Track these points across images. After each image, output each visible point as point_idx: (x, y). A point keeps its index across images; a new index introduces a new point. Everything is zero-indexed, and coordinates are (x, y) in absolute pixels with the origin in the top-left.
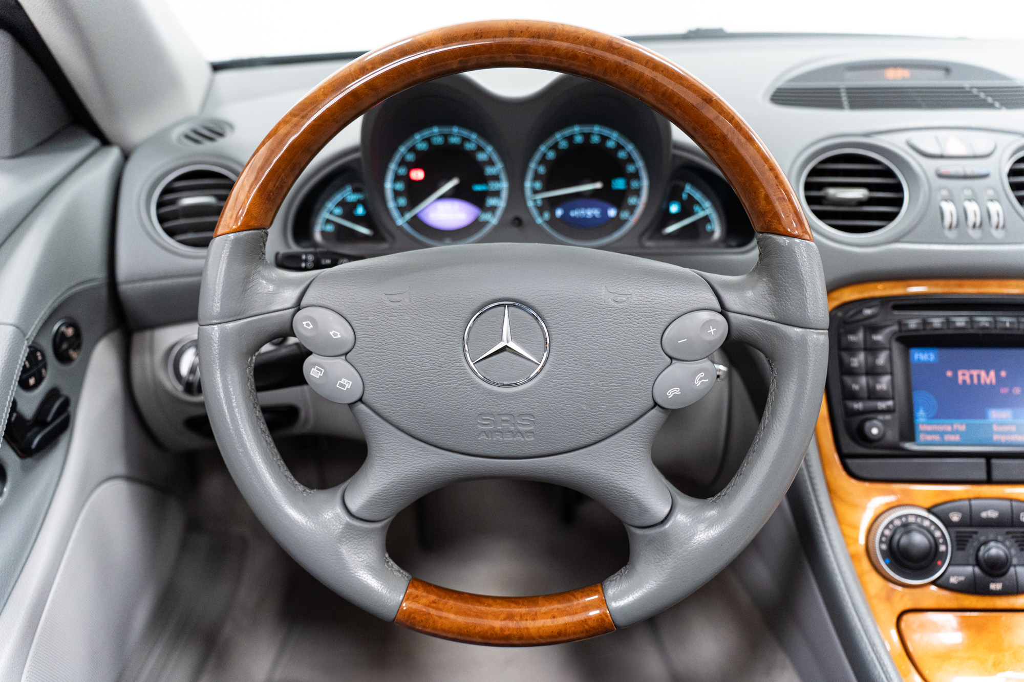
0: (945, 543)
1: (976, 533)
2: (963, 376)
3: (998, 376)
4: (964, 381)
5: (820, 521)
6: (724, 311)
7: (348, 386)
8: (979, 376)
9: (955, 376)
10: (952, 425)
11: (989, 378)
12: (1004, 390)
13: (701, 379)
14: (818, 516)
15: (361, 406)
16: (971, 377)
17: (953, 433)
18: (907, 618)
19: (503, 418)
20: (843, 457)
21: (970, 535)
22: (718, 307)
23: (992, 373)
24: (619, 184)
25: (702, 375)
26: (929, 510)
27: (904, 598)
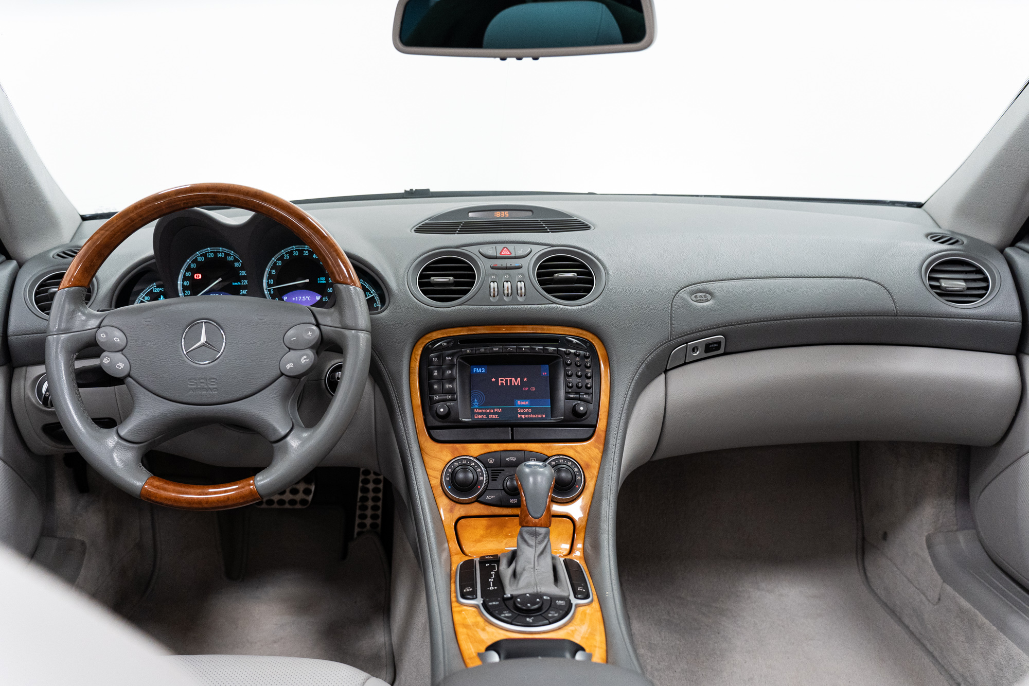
0: (482, 475)
1: (503, 470)
2: (502, 381)
3: (522, 380)
4: (502, 384)
5: (411, 465)
6: (318, 325)
7: (122, 367)
8: (511, 381)
9: (497, 381)
10: (493, 409)
11: (517, 382)
12: (526, 389)
13: (305, 359)
14: (410, 462)
15: (130, 379)
16: (506, 381)
17: (494, 413)
18: (462, 521)
19: (201, 381)
20: (429, 429)
21: (500, 472)
22: (314, 322)
23: (519, 379)
24: (322, 280)
25: (305, 357)
26: (476, 458)
27: (461, 510)
